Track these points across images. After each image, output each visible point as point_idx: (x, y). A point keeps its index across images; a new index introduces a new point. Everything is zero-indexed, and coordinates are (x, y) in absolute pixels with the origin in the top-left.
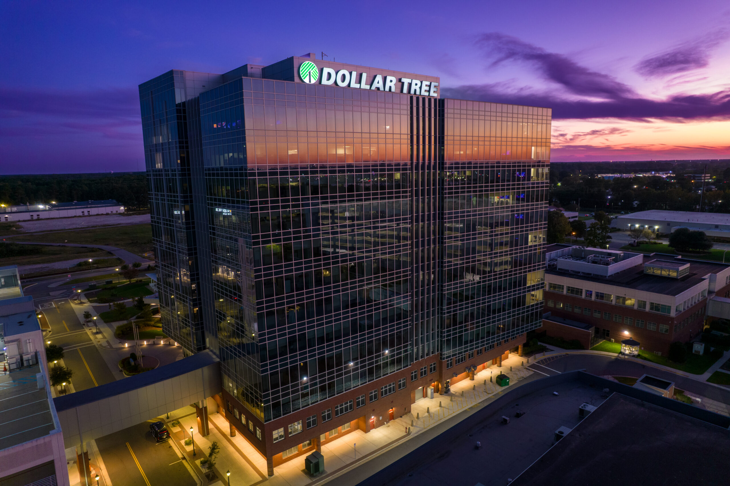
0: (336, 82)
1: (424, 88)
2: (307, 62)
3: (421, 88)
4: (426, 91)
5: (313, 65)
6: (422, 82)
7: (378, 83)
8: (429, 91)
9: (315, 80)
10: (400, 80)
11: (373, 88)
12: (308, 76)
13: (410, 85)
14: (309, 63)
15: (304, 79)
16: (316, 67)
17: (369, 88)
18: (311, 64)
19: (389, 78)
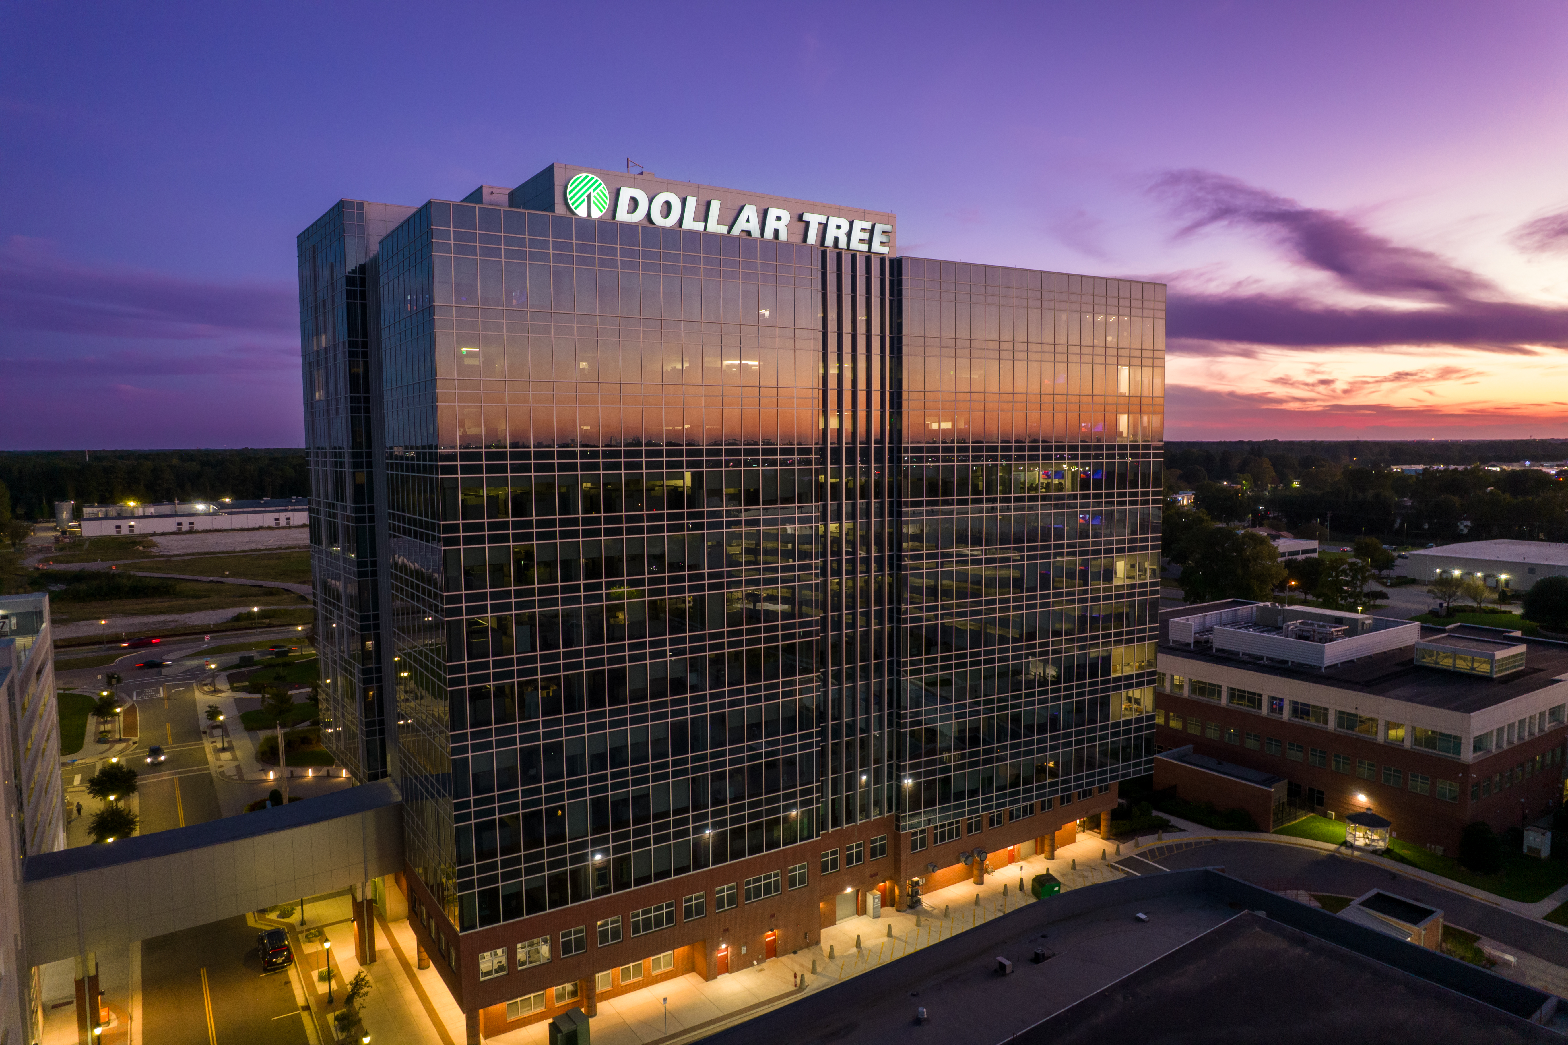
0: (648, 216)
1: (857, 234)
2: (584, 175)
3: (849, 235)
4: (861, 241)
5: (597, 181)
6: (851, 224)
7: (748, 221)
8: (870, 242)
9: (601, 211)
10: (800, 218)
11: (736, 231)
12: (585, 203)
13: (824, 227)
14: (587, 177)
15: (576, 208)
16: (603, 185)
17: (725, 231)
18: (592, 178)
19: (773, 213)
